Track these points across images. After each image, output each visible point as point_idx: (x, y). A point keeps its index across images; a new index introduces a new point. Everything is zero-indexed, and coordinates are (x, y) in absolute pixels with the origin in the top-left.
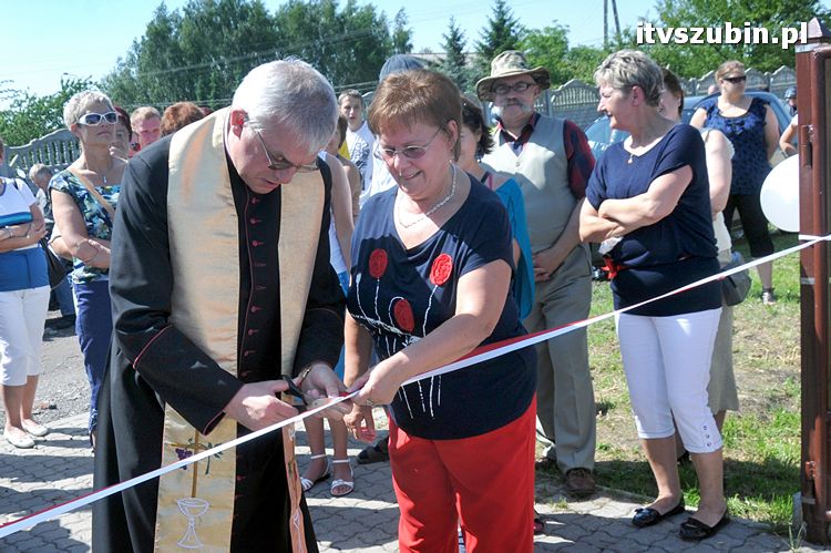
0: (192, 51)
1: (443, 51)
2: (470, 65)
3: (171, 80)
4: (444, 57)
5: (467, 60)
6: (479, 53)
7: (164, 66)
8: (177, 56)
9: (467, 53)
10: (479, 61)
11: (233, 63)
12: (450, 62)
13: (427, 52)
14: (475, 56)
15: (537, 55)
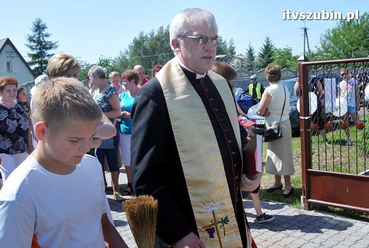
0: (151, 50)
1: (246, 55)
2: (256, 60)
3: (142, 60)
4: (246, 57)
5: (255, 59)
6: (259, 56)
7: (139, 55)
8: (146, 51)
9: (255, 56)
10: (259, 59)
11: (167, 55)
12: (248, 59)
13: (241, 55)
14: (258, 57)
15: (280, 58)
